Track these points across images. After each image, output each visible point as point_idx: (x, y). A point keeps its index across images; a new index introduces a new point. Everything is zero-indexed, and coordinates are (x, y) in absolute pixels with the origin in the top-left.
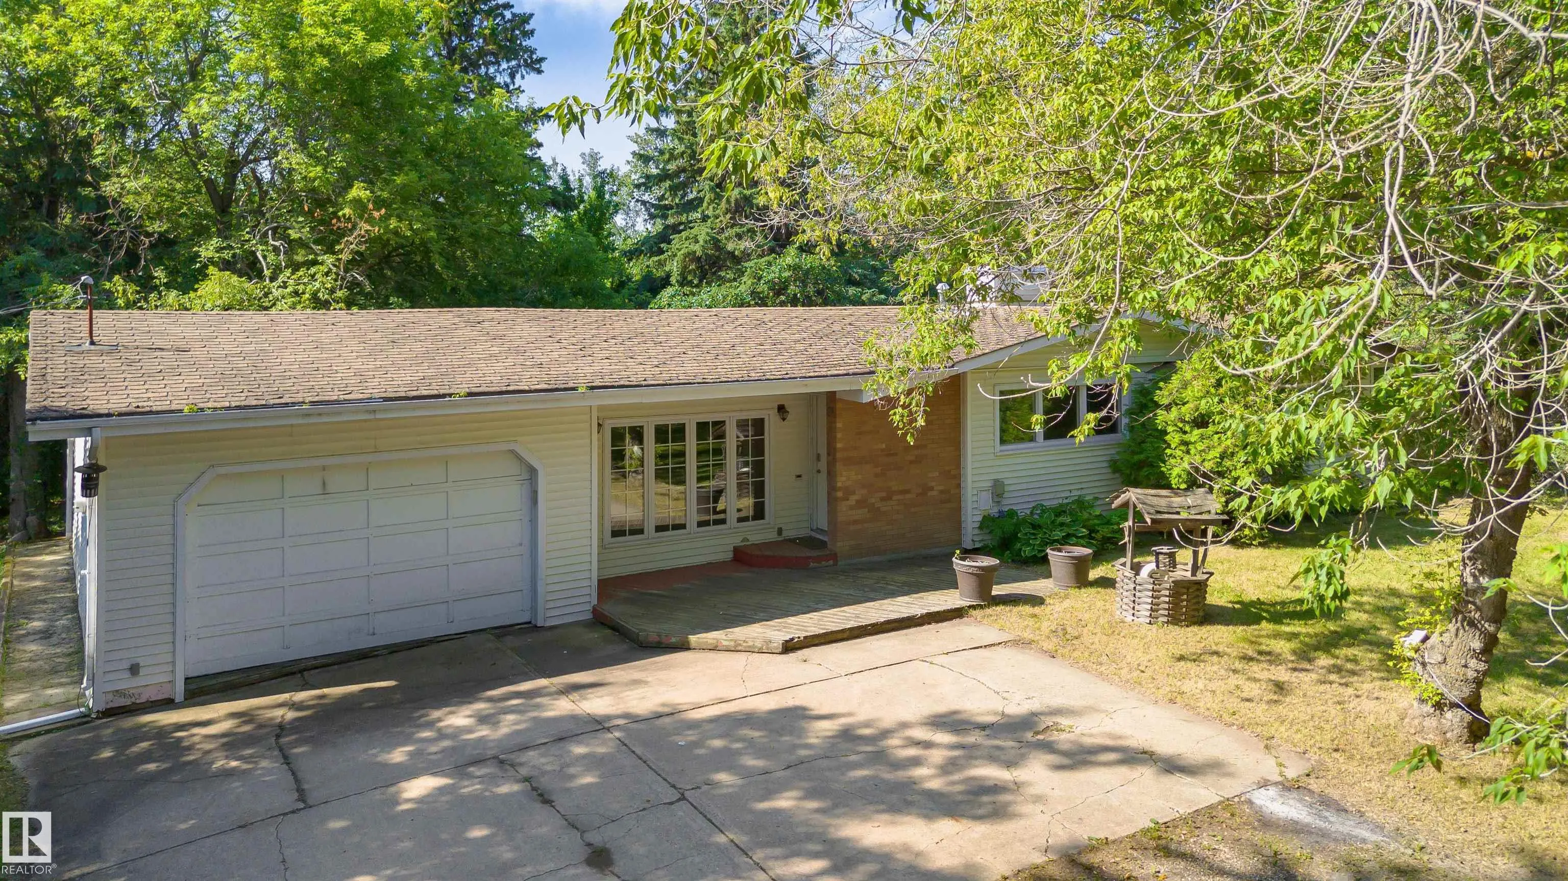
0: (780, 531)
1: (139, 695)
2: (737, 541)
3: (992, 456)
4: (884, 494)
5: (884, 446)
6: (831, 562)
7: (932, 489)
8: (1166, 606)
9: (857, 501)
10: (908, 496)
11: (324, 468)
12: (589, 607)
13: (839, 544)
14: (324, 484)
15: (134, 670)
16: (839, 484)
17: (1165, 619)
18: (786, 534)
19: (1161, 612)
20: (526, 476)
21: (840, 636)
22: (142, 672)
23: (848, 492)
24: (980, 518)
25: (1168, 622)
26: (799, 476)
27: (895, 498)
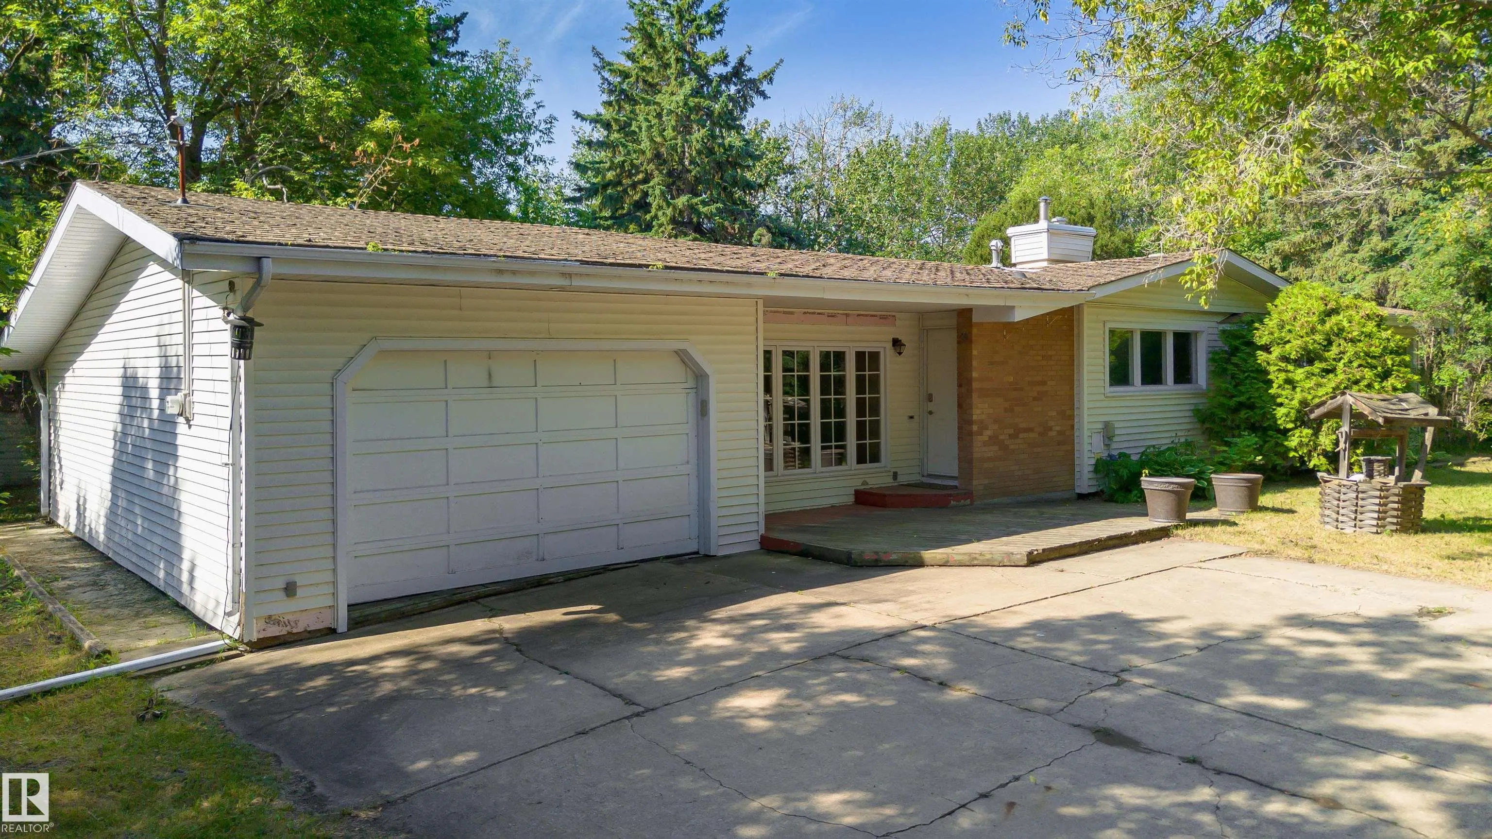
0: (895, 476)
1: (296, 622)
2: (857, 484)
3: (1102, 397)
4: (1011, 431)
5: (1011, 379)
6: (968, 502)
7: (1051, 429)
8: (1395, 513)
9: (990, 437)
10: (1032, 435)
11: (490, 354)
12: (756, 537)
13: (975, 482)
14: (490, 375)
15: (290, 589)
16: (975, 417)
17: (1394, 528)
18: (903, 479)
19: (1389, 520)
20: (691, 383)
21: (1072, 551)
22: (299, 592)
23: (983, 427)
24: (1093, 462)
25: (1396, 531)
26: (912, 417)
27: (1021, 435)
